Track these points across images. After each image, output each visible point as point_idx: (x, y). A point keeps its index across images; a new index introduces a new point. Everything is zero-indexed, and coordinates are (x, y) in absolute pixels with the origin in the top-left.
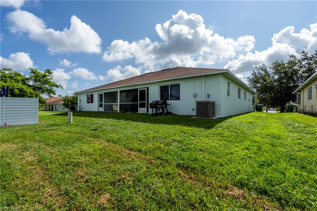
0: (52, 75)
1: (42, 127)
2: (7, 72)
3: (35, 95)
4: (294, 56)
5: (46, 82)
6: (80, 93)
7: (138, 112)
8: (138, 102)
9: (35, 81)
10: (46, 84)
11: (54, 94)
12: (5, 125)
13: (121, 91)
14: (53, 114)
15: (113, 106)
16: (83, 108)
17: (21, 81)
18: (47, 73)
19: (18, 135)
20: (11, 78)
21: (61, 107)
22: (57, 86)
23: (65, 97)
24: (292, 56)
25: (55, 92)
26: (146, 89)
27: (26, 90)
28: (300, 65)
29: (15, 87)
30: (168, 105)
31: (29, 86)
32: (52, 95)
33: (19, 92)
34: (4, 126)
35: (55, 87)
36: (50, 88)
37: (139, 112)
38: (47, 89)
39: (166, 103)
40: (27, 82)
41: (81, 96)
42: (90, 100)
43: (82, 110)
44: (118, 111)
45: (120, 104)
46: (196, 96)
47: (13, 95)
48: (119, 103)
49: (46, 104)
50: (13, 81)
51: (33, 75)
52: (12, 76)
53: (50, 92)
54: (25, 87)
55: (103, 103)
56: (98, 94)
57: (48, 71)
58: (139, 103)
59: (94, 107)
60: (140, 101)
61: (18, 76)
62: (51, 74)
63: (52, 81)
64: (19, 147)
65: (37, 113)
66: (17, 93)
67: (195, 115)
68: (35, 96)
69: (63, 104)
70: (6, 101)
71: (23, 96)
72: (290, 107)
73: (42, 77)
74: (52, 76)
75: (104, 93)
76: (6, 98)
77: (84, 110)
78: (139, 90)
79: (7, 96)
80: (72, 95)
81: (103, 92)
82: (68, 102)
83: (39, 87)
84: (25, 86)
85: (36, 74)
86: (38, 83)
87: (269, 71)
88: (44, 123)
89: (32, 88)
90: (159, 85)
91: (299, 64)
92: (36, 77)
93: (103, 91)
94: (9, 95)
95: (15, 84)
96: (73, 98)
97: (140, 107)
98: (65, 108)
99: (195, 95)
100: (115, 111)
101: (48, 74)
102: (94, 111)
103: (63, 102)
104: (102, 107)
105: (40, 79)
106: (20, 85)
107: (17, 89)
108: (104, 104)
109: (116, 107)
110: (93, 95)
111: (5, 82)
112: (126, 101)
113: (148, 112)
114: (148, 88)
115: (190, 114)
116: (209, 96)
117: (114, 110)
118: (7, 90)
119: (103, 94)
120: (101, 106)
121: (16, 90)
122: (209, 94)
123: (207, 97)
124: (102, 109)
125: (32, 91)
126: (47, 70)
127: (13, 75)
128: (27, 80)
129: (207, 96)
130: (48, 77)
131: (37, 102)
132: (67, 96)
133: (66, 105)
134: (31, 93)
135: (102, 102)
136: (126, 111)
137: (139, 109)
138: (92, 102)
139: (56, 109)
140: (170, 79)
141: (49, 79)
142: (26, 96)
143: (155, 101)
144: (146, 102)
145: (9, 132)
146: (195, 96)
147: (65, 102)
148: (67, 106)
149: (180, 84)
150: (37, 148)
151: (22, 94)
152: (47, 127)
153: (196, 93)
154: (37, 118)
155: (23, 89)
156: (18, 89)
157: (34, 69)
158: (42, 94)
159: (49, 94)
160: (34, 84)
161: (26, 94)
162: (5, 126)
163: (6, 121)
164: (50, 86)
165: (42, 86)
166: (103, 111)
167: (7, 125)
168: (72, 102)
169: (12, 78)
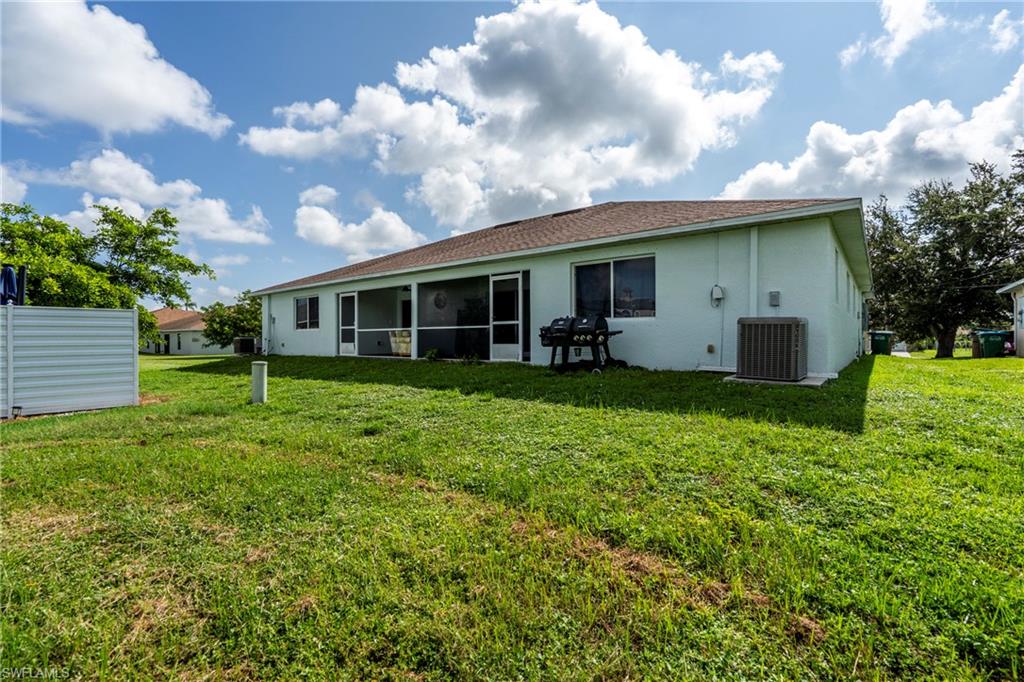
0: (173, 229)
1: (161, 419)
2: (15, 219)
3: (120, 298)
4: (987, 168)
5: (156, 254)
6: (272, 294)
7: (488, 358)
8: (488, 324)
9: (118, 249)
10: (154, 262)
11: (182, 294)
12: (16, 412)
13: (422, 287)
14: (178, 366)
15: (392, 339)
16: (283, 345)
17: (67, 249)
18: (158, 222)
19: (72, 456)
20: (31, 238)
21: (195, 340)
22: (195, 270)
23: (210, 307)
24: (982, 168)
25: (187, 291)
26: (519, 276)
27: (85, 281)
28: (1007, 199)
29: (48, 269)
30: (614, 333)
31: (98, 268)
32: (174, 299)
33: (63, 287)
34: (10, 416)
35: (187, 273)
36: (169, 274)
37: (492, 360)
38: (159, 279)
39: (606, 326)
40: (88, 252)
41: (276, 303)
42: (308, 314)
43: (277, 352)
44: (414, 356)
45: (419, 331)
46: (723, 298)
47: (41, 298)
48: (414, 329)
49: (155, 332)
50: (38, 249)
51: (109, 228)
52: (33, 233)
53: (169, 288)
54: (81, 273)
55: (356, 327)
56: (338, 295)
57: (160, 216)
58: (495, 326)
59: (324, 340)
60: (494, 320)
61: (55, 231)
62: (172, 226)
63: (173, 249)
64: (90, 523)
65: (132, 364)
66: (53, 293)
67: (734, 370)
68: (118, 303)
69: (205, 331)
70: (17, 322)
71: (76, 302)
72: (991, 339)
73: (141, 236)
74: (175, 234)
75: (360, 293)
76: (16, 311)
77: (286, 352)
78: (492, 279)
79: (19, 301)
80: (234, 303)
81: (353, 290)
82: (222, 324)
83: (131, 270)
84: (83, 267)
85: (121, 226)
86: (126, 257)
87: (900, 219)
88: (158, 401)
89: (106, 275)
90: (572, 263)
91: (1004, 194)
92: (119, 235)
93: (355, 284)
94: (27, 300)
95: (47, 259)
96: (240, 310)
97: (494, 342)
98: (213, 344)
99: (717, 294)
100: (398, 355)
101: (160, 226)
102: (322, 355)
103: (204, 323)
104: (353, 341)
105: (134, 245)
106: (64, 264)
107: (52, 276)
108: (359, 332)
109: (405, 342)
110: (317, 298)
111: (11, 252)
112: (443, 319)
113: (527, 358)
114: (526, 274)
115: (699, 365)
116: (775, 300)
117: (394, 351)
118: (20, 281)
119: (355, 294)
120: (347, 337)
121: (51, 280)
122: (778, 293)
123: (768, 304)
124: (351, 350)
125: (107, 286)
126: (158, 212)
127: (39, 228)
128: (86, 247)
129: (766, 300)
130: (161, 238)
131: (130, 324)
132: (218, 304)
133: (216, 335)
134: (103, 292)
135: (353, 325)
136: (442, 354)
137: (493, 348)
138: (315, 324)
139: (179, 348)
140: (617, 239)
141: (164, 244)
142: (88, 302)
143: (561, 319)
144: (520, 322)
145: (37, 444)
146: (718, 299)
147: (211, 325)
148: (218, 338)
149: (654, 258)
150: (177, 531)
151: (73, 296)
152: (179, 420)
153: (723, 291)
154: (132, 383)
155: (77, 276)
156: (57, 277)
157: (112, 209)
158: (142, 297)
159: (165, 295)
160: (114, 262)
161: (88, 297)
162: (16, 416)
163: (18, 395)
164: (169, 269)
165: (142, 266)
166: (356, 354)
167: (24, 412)
168: (235, 323)
169: (34, 238)
